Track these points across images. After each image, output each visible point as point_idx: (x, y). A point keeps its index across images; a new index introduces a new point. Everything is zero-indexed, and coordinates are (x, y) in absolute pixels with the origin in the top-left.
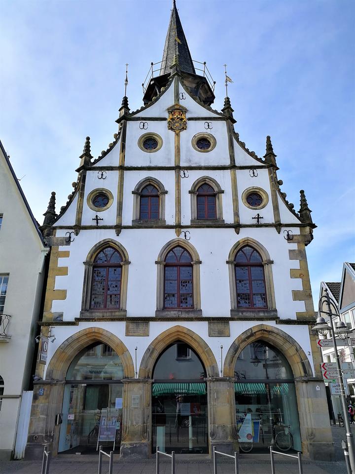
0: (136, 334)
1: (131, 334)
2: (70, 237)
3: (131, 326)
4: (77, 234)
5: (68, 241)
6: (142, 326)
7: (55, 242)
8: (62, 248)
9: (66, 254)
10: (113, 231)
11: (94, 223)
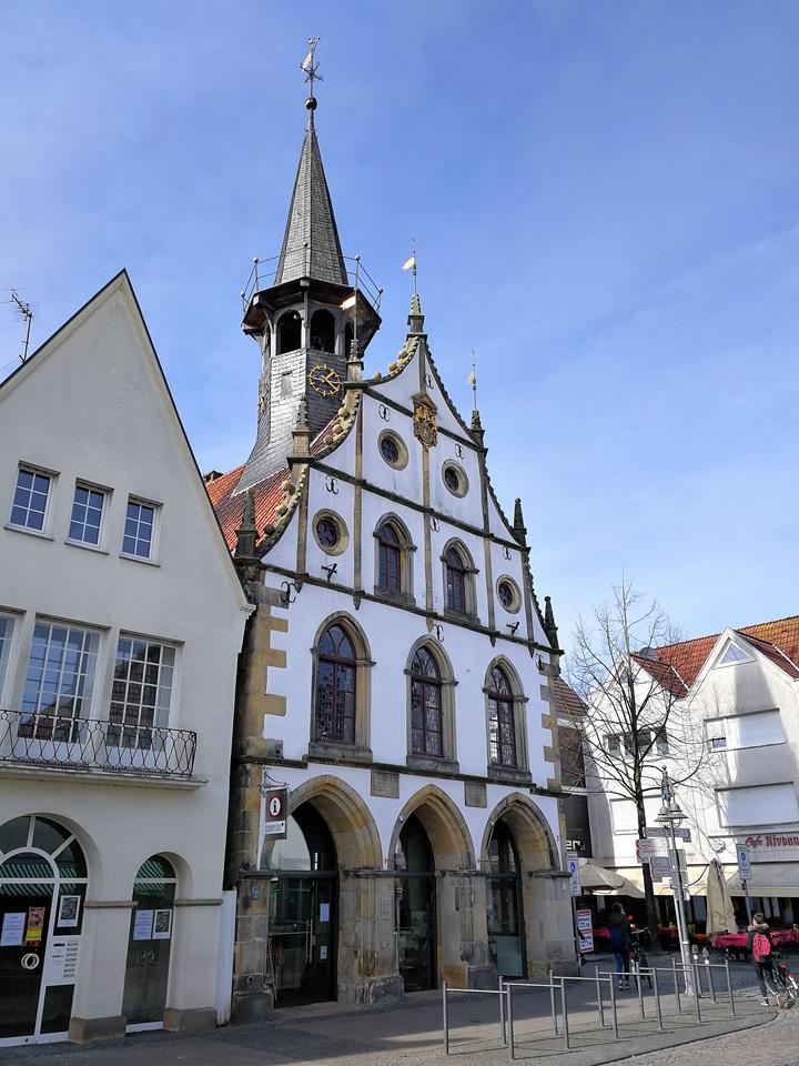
0: (382, 793)
1: (377, 793)
2: (288, 592)
3: (379, 778)
4: (299, 590)
5: (285, 600)
6: (390, 781)
7: (264, 595)
8: (276, 612)
9: (282, 625)
10: (350, 598)
11: (323, 576)
